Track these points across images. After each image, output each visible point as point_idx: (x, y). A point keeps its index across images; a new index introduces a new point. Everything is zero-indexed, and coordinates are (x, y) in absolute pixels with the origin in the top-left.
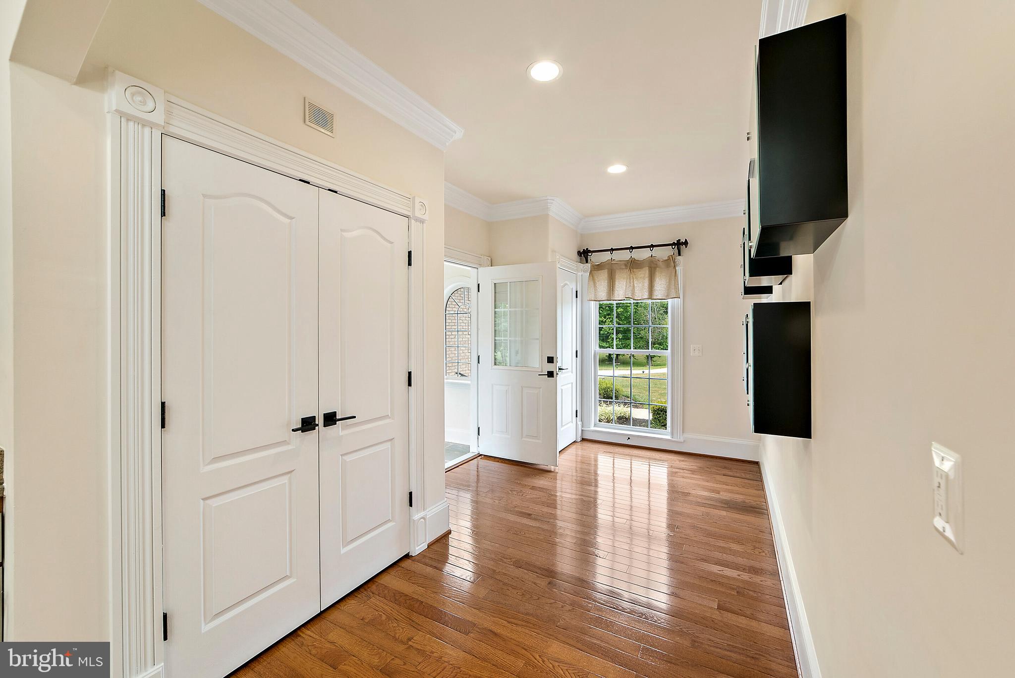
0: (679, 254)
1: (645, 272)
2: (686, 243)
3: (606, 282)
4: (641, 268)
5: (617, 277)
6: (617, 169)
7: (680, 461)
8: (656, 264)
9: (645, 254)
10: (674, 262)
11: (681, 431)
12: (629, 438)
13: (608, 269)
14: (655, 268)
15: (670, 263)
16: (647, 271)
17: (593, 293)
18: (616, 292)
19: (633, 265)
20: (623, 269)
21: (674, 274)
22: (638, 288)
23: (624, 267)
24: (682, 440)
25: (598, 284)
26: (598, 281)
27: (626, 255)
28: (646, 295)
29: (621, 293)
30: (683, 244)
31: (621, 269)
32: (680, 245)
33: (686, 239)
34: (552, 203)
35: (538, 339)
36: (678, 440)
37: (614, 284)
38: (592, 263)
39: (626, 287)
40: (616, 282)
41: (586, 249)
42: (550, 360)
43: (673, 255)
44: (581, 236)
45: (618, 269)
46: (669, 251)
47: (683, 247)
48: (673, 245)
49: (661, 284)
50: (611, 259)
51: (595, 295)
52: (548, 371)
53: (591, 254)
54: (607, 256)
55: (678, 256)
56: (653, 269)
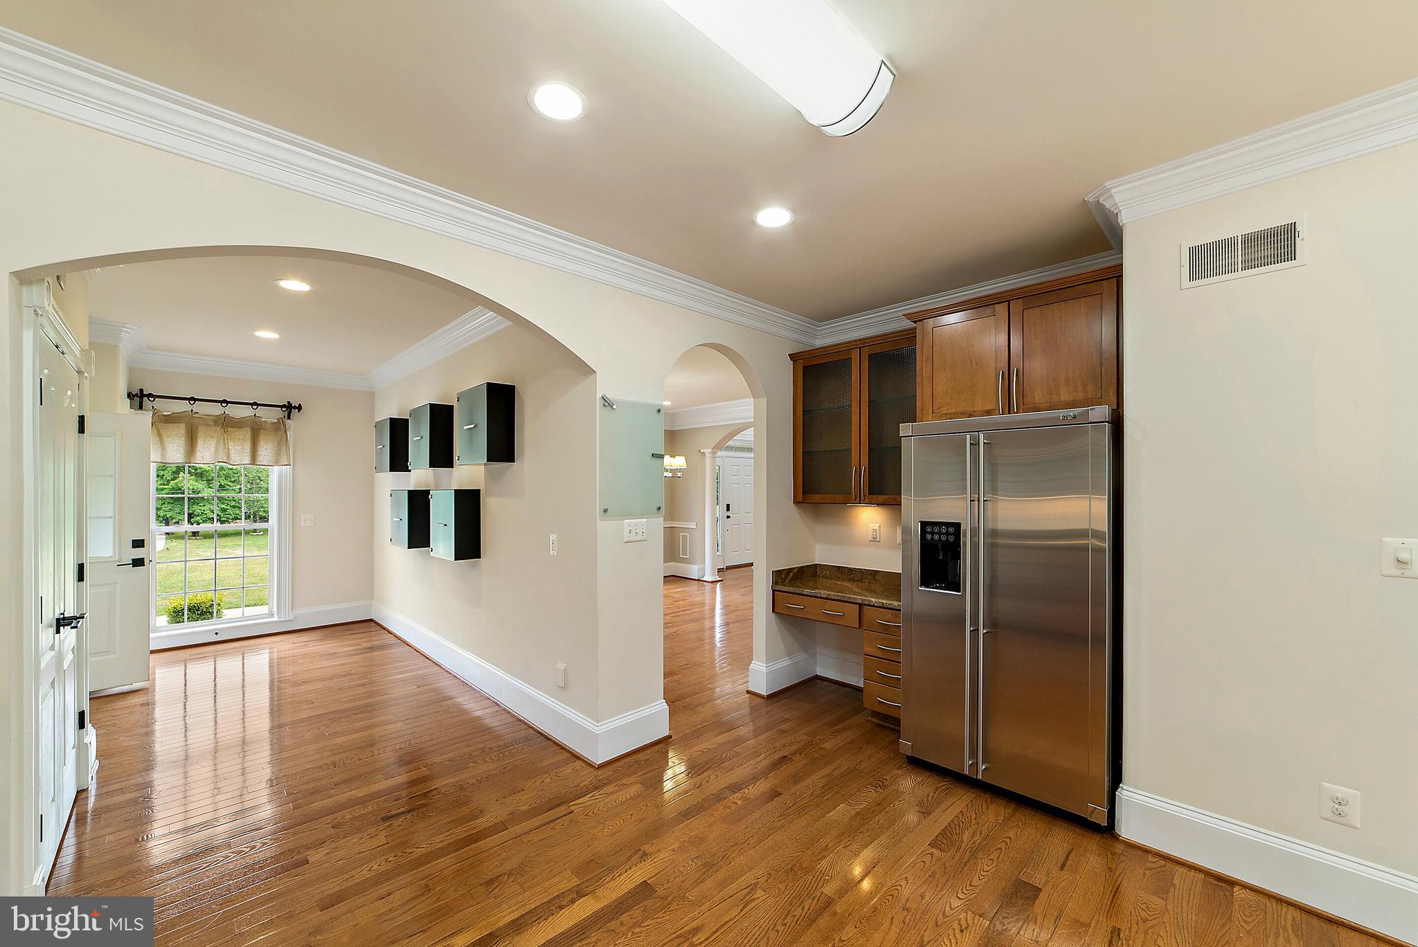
0: (289, 418)
1: (247, 433)
2: (299, 408)
3: (184, 439)
4: (240, 427)
5: (199, 435)
8: (261, 426)
9: (245, 413)
10: (285, 426)
11: (290, 608)
12: (216, 634)
13: (186, 423)
14: (260, 429)
15: (279, 428)
16: (249, 433)
17: (159, 452)
18: (198, 453)
19: (227, 422)
20: (211, 425)
21: (285, 439)
22: (234, 451)
23: (213, 424)
24: (291, 617)
25: (167, 441)
26: (167, 437)
27: (217, 410)
28: (247, 460)
29: (206, 455)
30: (295, 407)
31: (206, 425)
32: (290, 408)
33: (300, 404)
35: (112, 517)
36: (287, 619)
37: (196, 443)
38: (156, 411)
39: (216, 449)
40: (199, 442)
41: (141, 390)
42: (138, 544)
43: (281, 418)
44: (131, 371)
45: (202, 425)
46: (278, 414)
47: (295, 412)
48: (281, 407)
49: (266, 450)
50: (192, 410)
51: (163, 456)
52: (133, 559)
53: (154, 400)
54: (183, 407)
55: (288, 421)
56: (256, 430)
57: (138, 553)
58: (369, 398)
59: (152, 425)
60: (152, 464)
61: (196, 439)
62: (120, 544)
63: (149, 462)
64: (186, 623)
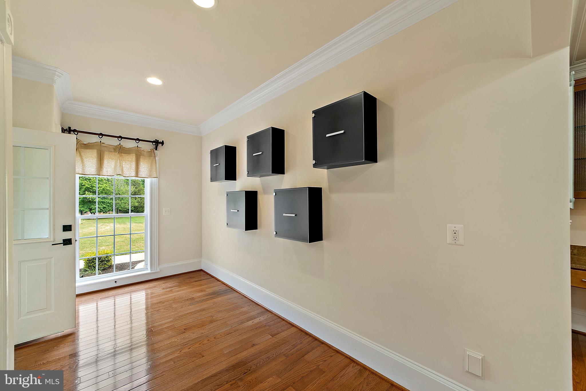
0: (156, 150)
1: (133, 157)
2: (162, 143)
3: (96, 159)
4: (130, 154)
5: (105, 157)
6: (155, 81)
7: (164, 283)
8: (141, 153)
9: (131, 144)
10: (154, 154)
11: (157, 264)
12: (116, 282)
13: (97, 149)
14: (140, 155)
15: (151, 154)
16: (134, 157)
17: (81, 167)
18: (105, 169)
19: (120, 150)
20: (112, 152)
21: (154, 161)
22: (125, 168)
23: (113, 151)
24: (158, 270)
25: (85, 160)
26: (85, 158)
28: (133, 174)
29: (109, 170)
30: (160, 143)
31: (109, 151)
32: (157, 143)
33: (163, 141)
34: (60, 77)
35: (48, 209)
36: (156, 271)
37: (103, 163)
38: (78, 141)
39: (115, 166)
40: (105, 162)
41: (70, 128)
42: (67, 228)
43: (153, 149)
44: (63, 116)
45: (106, 151)
46: (151, 146)
47: (160, 145)
48: (152, 142)
49: (144, 168)
50: (101, 142)
51: (83, 169)
52: (63, 240)
53: (78, 134)
54: (95, 139)
55: (156, 151)
56: (138, 155)
57: (67, 235)
58: (200, 140)
59: (77, 150)
60: (76, 175)
61: (103, 160)
62: (54, 229)
63: (75, 173)
64: (97, 275)
